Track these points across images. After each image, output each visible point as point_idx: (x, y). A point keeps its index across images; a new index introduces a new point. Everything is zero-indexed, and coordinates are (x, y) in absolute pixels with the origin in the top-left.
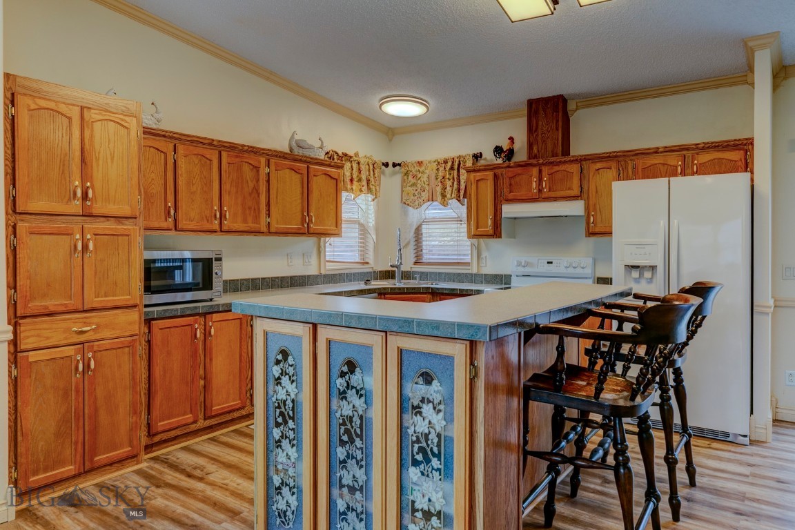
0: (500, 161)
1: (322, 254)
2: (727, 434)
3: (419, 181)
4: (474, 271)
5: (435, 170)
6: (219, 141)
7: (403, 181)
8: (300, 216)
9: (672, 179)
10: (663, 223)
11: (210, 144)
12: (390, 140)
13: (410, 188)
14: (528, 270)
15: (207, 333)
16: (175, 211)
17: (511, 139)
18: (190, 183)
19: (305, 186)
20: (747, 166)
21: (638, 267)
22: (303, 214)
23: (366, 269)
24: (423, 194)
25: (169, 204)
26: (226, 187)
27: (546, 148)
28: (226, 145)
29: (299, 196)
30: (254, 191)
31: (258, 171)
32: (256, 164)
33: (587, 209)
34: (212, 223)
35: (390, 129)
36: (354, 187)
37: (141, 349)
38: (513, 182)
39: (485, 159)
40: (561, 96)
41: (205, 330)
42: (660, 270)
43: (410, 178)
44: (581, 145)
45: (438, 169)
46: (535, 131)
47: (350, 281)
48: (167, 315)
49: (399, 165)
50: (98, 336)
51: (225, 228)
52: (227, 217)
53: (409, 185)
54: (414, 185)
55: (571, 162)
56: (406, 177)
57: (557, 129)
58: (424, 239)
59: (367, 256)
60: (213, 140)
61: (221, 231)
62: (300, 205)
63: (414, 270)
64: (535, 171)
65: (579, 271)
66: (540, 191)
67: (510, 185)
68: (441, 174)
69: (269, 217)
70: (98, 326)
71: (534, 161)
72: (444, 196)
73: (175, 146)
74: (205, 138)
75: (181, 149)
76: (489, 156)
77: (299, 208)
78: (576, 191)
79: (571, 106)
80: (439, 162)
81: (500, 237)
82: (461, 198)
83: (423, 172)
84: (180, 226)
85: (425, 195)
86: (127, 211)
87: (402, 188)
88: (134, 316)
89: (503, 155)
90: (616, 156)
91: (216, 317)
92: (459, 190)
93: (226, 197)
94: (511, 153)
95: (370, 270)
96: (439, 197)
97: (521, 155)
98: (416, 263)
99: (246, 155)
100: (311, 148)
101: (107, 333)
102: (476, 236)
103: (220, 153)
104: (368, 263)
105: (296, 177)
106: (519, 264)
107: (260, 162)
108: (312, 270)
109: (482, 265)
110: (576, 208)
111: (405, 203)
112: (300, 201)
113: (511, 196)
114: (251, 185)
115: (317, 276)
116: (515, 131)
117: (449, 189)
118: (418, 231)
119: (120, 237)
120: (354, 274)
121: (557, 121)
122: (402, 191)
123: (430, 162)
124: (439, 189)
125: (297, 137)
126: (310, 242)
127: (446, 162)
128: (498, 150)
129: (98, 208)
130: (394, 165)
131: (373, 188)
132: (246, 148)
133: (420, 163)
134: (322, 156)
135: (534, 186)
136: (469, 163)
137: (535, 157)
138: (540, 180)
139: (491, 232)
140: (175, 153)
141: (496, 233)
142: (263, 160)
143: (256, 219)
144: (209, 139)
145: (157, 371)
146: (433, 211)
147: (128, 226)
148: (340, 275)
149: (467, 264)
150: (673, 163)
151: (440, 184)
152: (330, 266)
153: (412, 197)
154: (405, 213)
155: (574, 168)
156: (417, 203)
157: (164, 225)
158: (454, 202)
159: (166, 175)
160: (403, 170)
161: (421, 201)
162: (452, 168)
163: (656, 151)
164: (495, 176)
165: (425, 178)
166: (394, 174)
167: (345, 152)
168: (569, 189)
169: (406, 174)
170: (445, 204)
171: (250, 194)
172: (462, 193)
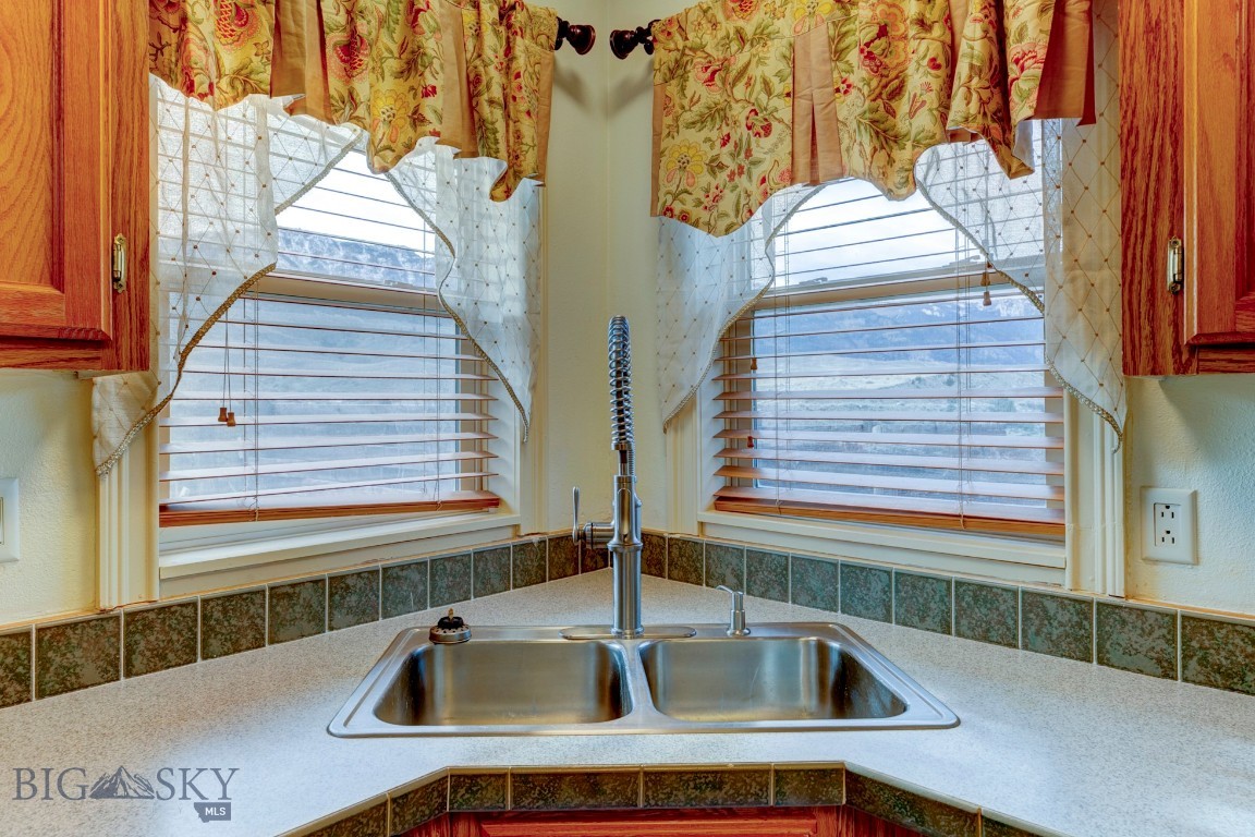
3: (740, 91)
13: (693, 136)
24: (761, 147)
36: (362, 87)
43: (695, 84)
49: (645, 37)
53: (688, 117)
54: (717, 114)
56: (672, 89)
58: (762, 386)
59: (493, 466)
63: (713, 535)
72: (885, 137)
82: (1021, 109)
83: (762, 33)
85: (772, 152)
87: (657, 135)
92: (999, 78)
95: (505, 539)
98: (722, 501)
104: (499, 502)
109: (1164, 551)
111: (668, 211)
117: (921, 83)
118: (736, 344)
122: (658, 155)
124: (854, 103)
130: (621, 41)
131: (494, 115)
153: (705, 179)
154: (672, 262)
156: (727, 204)
158: (963, 159)
161: (754, 188)
165: (770, 65)
169: (677, 71)
170: (897, 181)
172: (1025, 86)
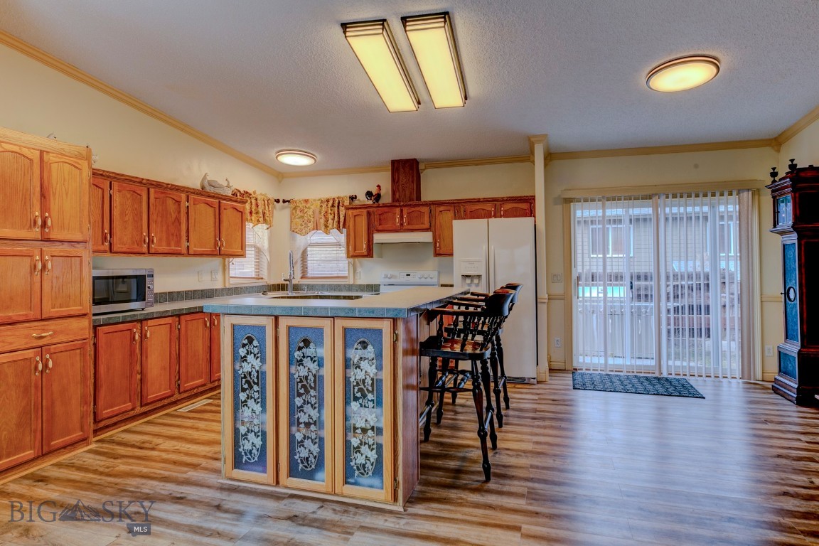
0: (370, 202)
1: (227, 272)
2: (523, 379)
3: (306, 215)
4: (351, 282)
5: (319, 206)
6: (148, 180)
7: (292, 214)
8: (213, 241)
9: (490, 219)
10: (485, 247)
11: (141, 182)
12: (280, 182)
13: (298, 220)
14: (392, 281)
15: (143, 336)
16: (111, 237)
17: (379, 186)
18: (123, 214)
19: (217, 217)
20: (531, 212)
21: (470, 276)
22: (215, 240)
23: (261, 283)
24: (309, 224)
25: (106, 231)
26: (153, 217)
27: (405, 195)
28: (154, 183)
29: (212, 225)
30: (177, 221)
31: (179, 205)
32: (178, 199)
33: (434, 237)
34: (141, 246)
35: (280, 173)
36: (253, 218)
37: (90, 350)
38: (382, 217)
39: (359, 200)
40: (415, 160)
41: (141, 334)
42: (484, 278)
43: (298, 212)
44: (429, 194)
45: (321, 206)
46: (397, 182)
47: (249, 293)
48: (111, 322)
49: (289, 201)
50: (54, 341)
51: (152, 251)
52: (155, 241)
53: (297, 217)
54: (302, 217)
55: (423, 205)
56: (294, 211)
57: (413, 182)
58: (309, 259)
59: (261, 272)
60: (143, 179)
61: (149, 253)
62: (213, 232)
63: (300, 283)
64: (398, 210)
65: (429, 280)
66: (402, 225)
67: (380, 219)
68: (324, 209)
69: (188, 242)
70: (55, 332)
71: (397, 204)
72: (326, 226)
73: (111, 183)
74: (137, 178)
75: (115, 185)
76: (362, 199)
77: (213, 234)
78: (427, 226)
79: (421, 166)
80: (322, 201)
81: (372, 257)
82: (341, 228)
83: (309, 208)
84: (115, 249)
85: (311, 225)
86: (78, 237)
87: (291, 220)
88: (85, 323)
89: (373, 198)
90: (453, 203)
91: (150, 323)
92: (339, 222)
93: (153, 226)
94: (378, 197)
95: (265, 284)
96: (323, 227)
97: (387, 198)
98: (302, 278)
99: (169, 192)
100: (221, 187)
101: (63, 338)
102: (353, 256)
103: (148, 189)
104: (262, 278)
105: (210, 210)
106: (386, 277)
107: (180, 197)
108: (218, 285)
109: (357, 278)
110: (427, 237)
111: (293, 231)
112: (213, 229)
113: (380, 228)
114: (174, 216)
115: (223, 289)
116: (383, 181)
117: (330, 221)
118: (304, 253)
119: (73, 259)
120: (252, 287)
121: (413, 177)
122: (291, 222)
123: (314, 200)
124: (322, 221)
125: (208, 178)
126: (216, 262)
127: (328, 201)
128: (369, 194)
129: (54, 235)
130: (284, 201)
132: (169, 186)
133: (306, 201)
134: (229, 194)
135: (397, 221)
136: (347, 203)
137: (397, 201)
138: (402, 217)
139: (366, 253)
140: (111, 189)
141: (370, 254)
142: (183, 196)
143: (178, 243)
144: (140, 178)
145: (102, 369)
146: (318, 237)
147: (80, 250)
148: (241, 288)
149: (345, 277)
150: (489, 209)
151: (323, 217)
152: (233, 281)
153: (300, 227)
154: (294, 239)
155: (426, 209)
156: (304, 231)
157: (102, 248)
158: (335, 231)
159: (103, 207)
160: (292, 205)
161: (308, 230)
162: (333, 206)
163: (479, 201)
164: (369, 213)
165: (310, 212)
166: (283, 208)
167: (246, 190)
168: (422, 224)
169: (295, 208)
170: (327, 232)
171: (173, 223)
172: (341, 225)
